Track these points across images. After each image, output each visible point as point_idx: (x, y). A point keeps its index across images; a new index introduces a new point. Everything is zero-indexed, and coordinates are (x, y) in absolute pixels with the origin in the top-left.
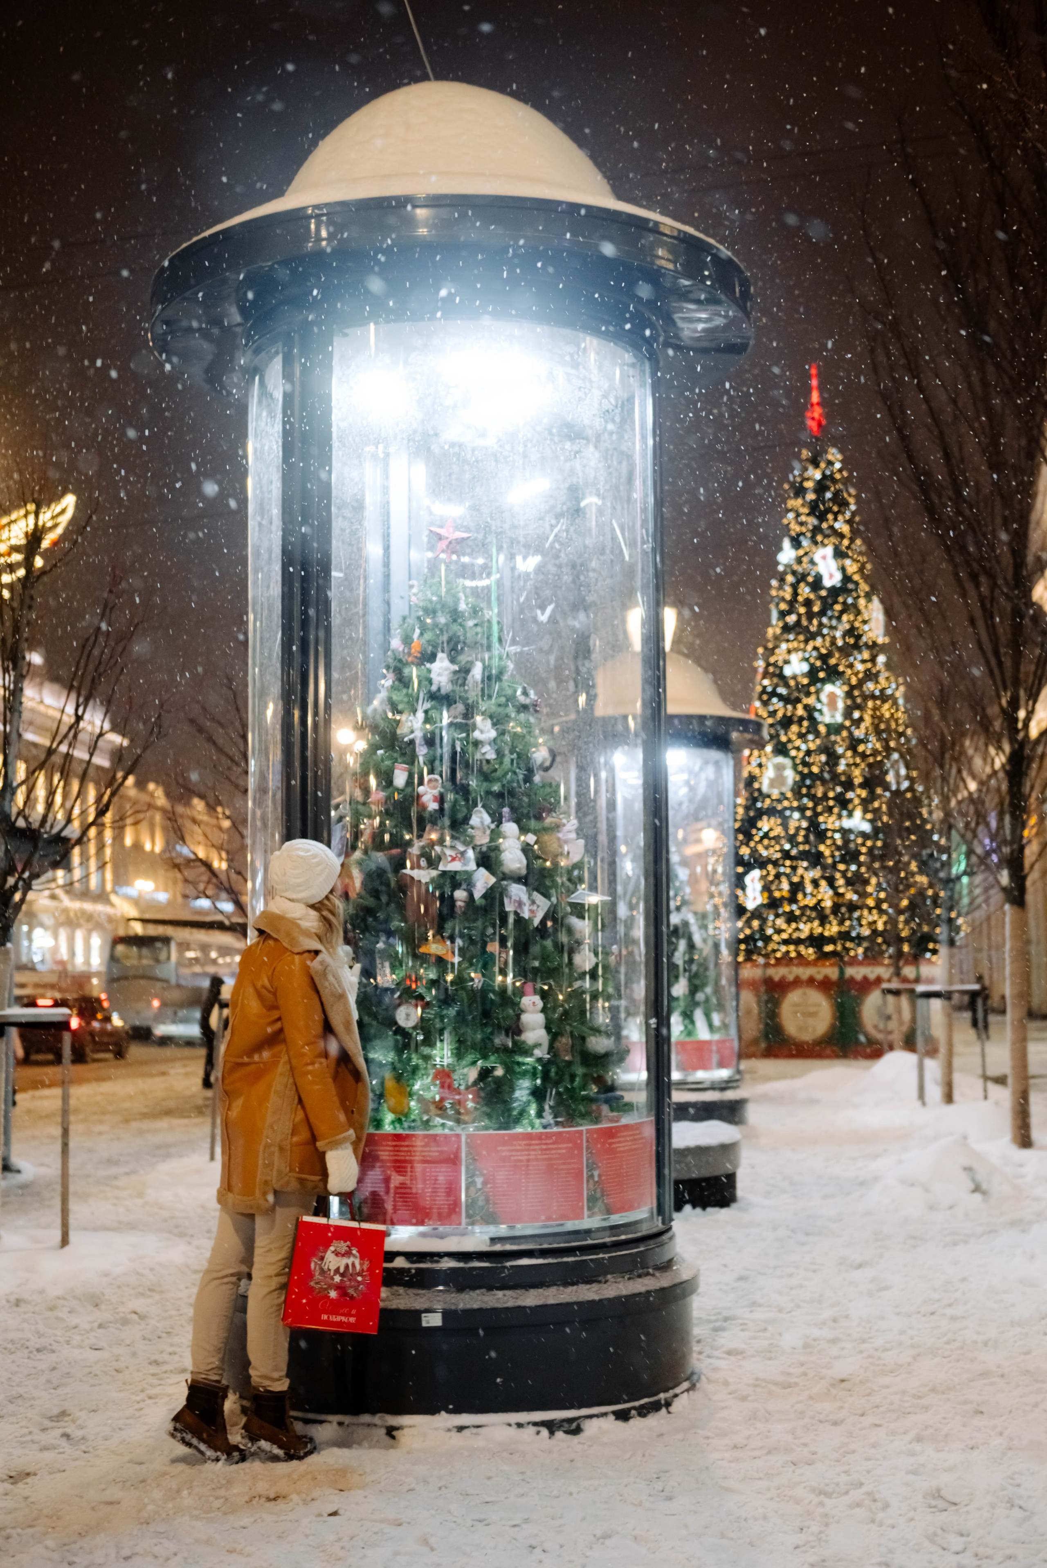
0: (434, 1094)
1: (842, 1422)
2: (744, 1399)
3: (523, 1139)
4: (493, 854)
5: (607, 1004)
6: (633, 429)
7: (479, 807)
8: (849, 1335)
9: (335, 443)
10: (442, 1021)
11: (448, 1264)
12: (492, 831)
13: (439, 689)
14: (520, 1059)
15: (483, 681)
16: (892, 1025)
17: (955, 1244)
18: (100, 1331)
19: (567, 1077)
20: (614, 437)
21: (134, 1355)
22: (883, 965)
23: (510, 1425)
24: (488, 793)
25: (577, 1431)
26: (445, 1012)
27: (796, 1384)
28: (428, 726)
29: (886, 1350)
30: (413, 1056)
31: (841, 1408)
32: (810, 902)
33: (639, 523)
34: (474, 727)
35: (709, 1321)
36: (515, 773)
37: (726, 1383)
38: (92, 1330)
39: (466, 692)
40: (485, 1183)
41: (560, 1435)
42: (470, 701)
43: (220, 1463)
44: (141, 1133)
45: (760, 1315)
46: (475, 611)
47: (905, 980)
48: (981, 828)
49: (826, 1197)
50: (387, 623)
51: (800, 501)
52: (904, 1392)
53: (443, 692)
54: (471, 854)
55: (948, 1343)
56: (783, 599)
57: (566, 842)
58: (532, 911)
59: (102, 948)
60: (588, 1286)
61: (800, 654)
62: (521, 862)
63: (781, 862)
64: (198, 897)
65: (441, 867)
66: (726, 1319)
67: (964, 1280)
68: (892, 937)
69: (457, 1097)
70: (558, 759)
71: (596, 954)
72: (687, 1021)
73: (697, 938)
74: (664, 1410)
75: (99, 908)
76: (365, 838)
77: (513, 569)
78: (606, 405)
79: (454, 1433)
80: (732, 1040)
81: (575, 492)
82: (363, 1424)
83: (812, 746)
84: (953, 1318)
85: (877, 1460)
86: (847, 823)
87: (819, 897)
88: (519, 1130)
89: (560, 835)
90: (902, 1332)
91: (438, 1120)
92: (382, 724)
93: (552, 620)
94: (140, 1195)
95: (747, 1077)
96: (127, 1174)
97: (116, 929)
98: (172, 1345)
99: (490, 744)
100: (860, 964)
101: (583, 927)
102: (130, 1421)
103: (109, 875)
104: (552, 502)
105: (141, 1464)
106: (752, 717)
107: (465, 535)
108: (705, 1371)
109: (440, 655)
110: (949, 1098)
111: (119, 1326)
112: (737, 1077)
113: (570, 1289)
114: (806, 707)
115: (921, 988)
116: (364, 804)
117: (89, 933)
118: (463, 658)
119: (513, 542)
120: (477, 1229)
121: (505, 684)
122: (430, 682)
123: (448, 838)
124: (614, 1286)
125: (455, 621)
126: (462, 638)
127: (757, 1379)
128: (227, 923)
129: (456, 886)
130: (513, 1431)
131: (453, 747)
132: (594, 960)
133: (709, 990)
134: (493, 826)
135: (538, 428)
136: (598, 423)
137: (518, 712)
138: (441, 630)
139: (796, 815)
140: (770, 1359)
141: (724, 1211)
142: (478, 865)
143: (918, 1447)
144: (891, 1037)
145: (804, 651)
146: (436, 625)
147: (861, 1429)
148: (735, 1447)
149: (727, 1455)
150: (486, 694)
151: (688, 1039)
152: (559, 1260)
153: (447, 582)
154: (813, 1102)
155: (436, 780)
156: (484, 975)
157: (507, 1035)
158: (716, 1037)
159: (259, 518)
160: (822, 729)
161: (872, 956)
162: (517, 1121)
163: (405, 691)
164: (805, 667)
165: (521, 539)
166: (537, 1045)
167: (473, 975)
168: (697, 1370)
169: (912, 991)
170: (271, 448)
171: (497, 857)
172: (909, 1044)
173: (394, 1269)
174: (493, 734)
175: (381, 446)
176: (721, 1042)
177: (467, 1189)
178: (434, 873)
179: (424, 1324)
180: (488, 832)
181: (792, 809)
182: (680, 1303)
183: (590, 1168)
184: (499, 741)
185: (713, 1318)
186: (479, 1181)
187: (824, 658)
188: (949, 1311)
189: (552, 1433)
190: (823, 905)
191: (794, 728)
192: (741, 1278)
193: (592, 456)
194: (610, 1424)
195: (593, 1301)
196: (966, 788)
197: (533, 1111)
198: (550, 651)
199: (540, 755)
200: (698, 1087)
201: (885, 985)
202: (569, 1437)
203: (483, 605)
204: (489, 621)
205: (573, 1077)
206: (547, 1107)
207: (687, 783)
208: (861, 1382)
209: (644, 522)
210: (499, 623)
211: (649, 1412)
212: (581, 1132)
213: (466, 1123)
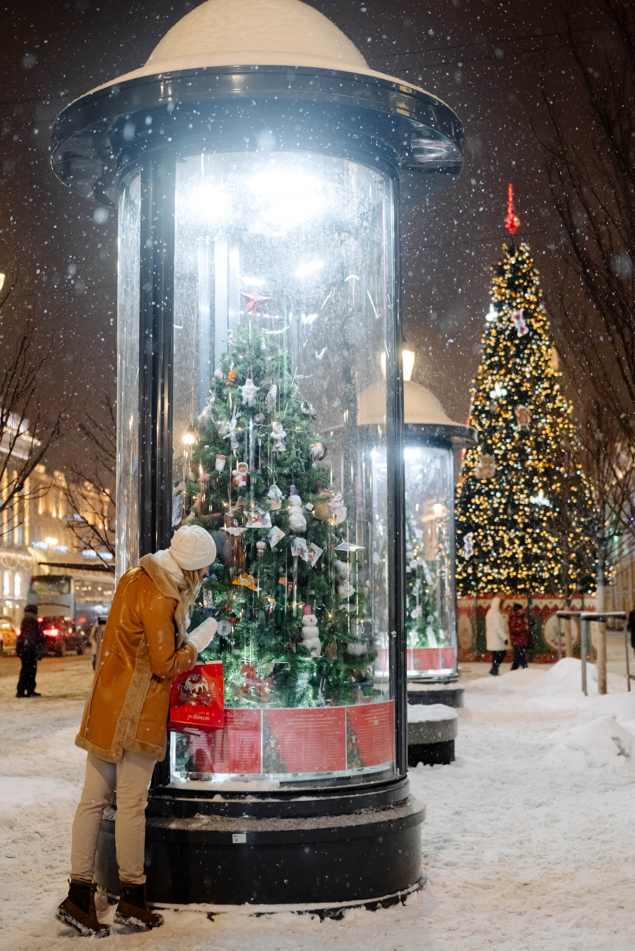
0: (242, 681)
1: (525, 912)
2: (456, 896)
3: (303, 714)
4: (283, 517)
5: (362, 621)
6: (381, 226)
7: (274, 485)
8: (531, 853)
9: (177, 236)
10: (248, 632)
11: (251, 800)
12: (283, 501)
13: (247, 403)
14: (302, 659)
15: (277, 397)
16: (564, 639)
17: (606, 791)
18: (14, 845)
19: (334, 671)
20: (368, 231)
21: (36, 861)
22: (558, 598)
23: (293, 912)
24: (280, 475)
25: (340, 917)
26: (250, 626)
27: (493, 886)
28: (239, 429)
29: (556, 863)
30: (228, 656)
31: (525, 903)
32: (508, 554)
33: (385, 291)
34: (271, 430)
35: (433, 843)
36: (299, 461)
37: (444, 886)
38: (7, 844)
39: (265, 405)
40: (277, 744)
41: (327, 919)
42: (269, 412)
43: (93, 936)
44: (46, 710)
45: (469, 838)
46: (273, 350)
47: (573, 609)
48: (625, 503)
49: (517, 757)
50: (212, 359)
51: (501, 278)
52: (568, 893)
53: (250, 405)
54: (268, 517)
55: (600, 859)
56: (489, 345)
57: (334, 509)
58: (310, 557)
59: (22, 584)
60: (348, 816)
61: (501, 383)
62: (302, 523)
63: (488, 527)
64: (85, 549)
65: (248, 526)
66: (445, 841)
67: (612, 815)
68: (564, 578)
69: (259, 684)
70: (328, 451)
71: (355, 587)
72: (421, 635)
73: (428, 578)
74: (400, 903)
75: (21, 556)
76: (196, 505)
77: (299, 321)
78: (363, 210)
79: (254, 918)
80: (453, 649)
81: (343, 270)
82: (191, 911)
83: (509, 447)
84: (604, 842)
85: (548, 939)
86: (533, 500)
87: (514, 551)
88: (300, 707)
89: (330, 504)
90: (568, 851)
91: (244, 701)
92: (208, 428)
93: (326, 357)
94: (44, 752)
95: (463, 674)
96: (35, 738)
97: (32, 571)
98: (62, 855)
99: (282, 441)
100: (543, 597)
101: (345, 567)
102: (31, 907)
103: (27, 534)
104: (326, 276)
105: (37, 936)
106: (468, 426)
107: (266, 298)
108: (429, 877)
109: (248, 380)
110: (604, 690)
111: (26, 841)
112: (456, 674)
113: (335, 818)
114: (505, 420)
115: (584, 614)
116: (196, 482)
117: (14, 572)
118: (264, 383)
119: (298, 303)
120: (271, 776)
121: (292, 400)
122: (241, 398)
123: (253, 506)
124: (366, 817)
125: (258, 357)
126: (263, 368)
127: (466, 883)
128: (106, 566)
129: (258, 539)
130: (295, 917)
131: (257, 442)
132: (353, 591)
133: (436, 614)
134: (283, 498)
135: (316, 225)
136: (356, 221)
137: (302, 419)
138: (249, 363)
139: (498, 494)
140: (475, 869)
141: (446, 766)
142: (273, 525)
143: (577, 931)
144: (563, 648)
145: (504, 382)
146: (245, 359)
147: (537, 918)
148: (450, 930)
149: (444, 935)
150: (280, 407)
151: (422, 648)
152: (328, 798)
153: (254, 331)
154: (509, 692)
155: (245, 466)
156: (277, 600)
157: (293, 642)
158: (442, 646)
159: (125, 287)
160: (516, 435)
161: (550, 592)
162: (299, 701)
163: (224, 404)
164: (504, 393)
165: (304, 301)
166: (313, 649)
167: (269, 600)
168: (423, 876)
169: (579, 616)
170: (133, 239)
171: (286, 519)
172: (576, 653)
173: (214, 803)
174: (284, 434)
175: (207, 237)
176: (445, 650)
177: (264, 747)
178: (242, 530)
179: (234, 842)
180: (280, 502)
181: (496, 491)
182: (413, 828)
183: (350, 733)
184: (288, 439)
185: (436, 840)
186: (273, 743)
187: (517, 386)
188: (601, 837)
189: (322, 918)
190: (517, 556)
191: (497, 435)
192: (456, 813)
193: (352, 244)
194: (362, 912)
195: (351, 827)
196: (615, 476)
197: (310, 693)
198: (324, 378)
199: (317, 448)
200: (429, 681)
201: (559, 612)
202: (334, 921)
203: (278, 346)
204: (282, 357)
205: (338, 672)
206: (320, 692)
207: (422, 471)
208: (538, 885)
209: (388, 289)
210: (288, 358)
211: (390, 905)
212: (343, 709)
213: (264, 702)
